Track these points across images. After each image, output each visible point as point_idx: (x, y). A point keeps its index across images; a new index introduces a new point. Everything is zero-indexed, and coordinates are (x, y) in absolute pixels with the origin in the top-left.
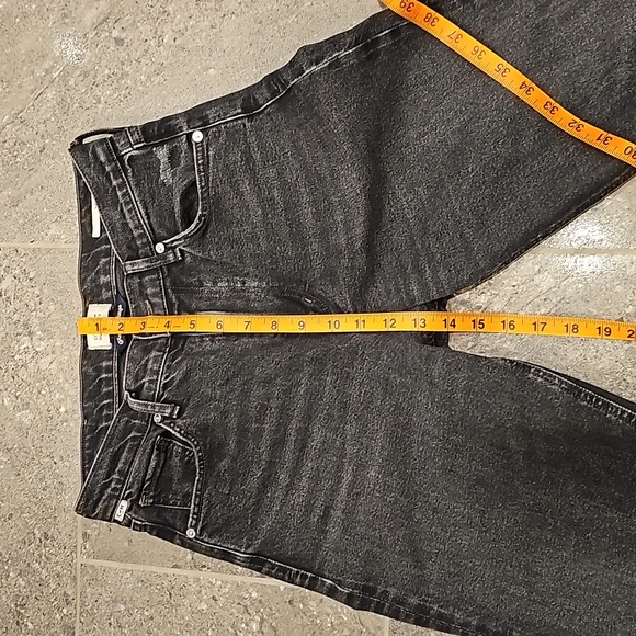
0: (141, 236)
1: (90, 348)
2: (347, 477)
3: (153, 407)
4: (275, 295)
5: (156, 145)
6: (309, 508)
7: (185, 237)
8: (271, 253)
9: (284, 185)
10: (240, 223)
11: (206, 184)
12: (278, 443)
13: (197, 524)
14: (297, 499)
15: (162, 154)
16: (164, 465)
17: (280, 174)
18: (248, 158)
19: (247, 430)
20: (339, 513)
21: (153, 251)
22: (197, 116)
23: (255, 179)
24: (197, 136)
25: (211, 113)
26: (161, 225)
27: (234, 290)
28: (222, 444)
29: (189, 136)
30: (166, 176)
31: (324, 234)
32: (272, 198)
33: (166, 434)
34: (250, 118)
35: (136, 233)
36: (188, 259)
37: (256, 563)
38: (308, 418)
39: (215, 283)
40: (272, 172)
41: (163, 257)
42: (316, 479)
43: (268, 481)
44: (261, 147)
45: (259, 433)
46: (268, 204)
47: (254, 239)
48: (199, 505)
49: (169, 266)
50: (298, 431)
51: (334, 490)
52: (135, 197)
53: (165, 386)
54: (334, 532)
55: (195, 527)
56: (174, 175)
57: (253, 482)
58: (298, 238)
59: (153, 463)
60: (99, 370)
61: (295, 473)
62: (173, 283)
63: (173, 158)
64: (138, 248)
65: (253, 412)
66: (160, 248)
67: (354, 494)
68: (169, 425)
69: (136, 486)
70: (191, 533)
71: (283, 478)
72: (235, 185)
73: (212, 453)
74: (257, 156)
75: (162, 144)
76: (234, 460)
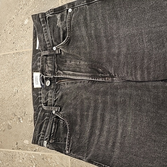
0: (49, 44)
1: (34, 87)
2: (120, 131)
3: (52, 108)
4: (89, 67)
5: (57, 13)
6: (107, 143)
7: (62, 45)
8: (90, 53)
10: (81, 41)
11: (70, 27)
12: (94, 120)
13: (68, 149)
14: (103, 139)
15: (59, 16)
16: (57, 128)
18: (85, 19)
19: (83, 115)
20: (118, 144)
21: (52, 49)
22: (71, 5)
23: (86, 26)
24: (70, 10)
26: (55, 41)
27: (77, 65)
28: (76, 120)
29: (68, 10)
30: (59, 24)
31: (109, 48)
32: (91, 34)
33: (57, 117)
34: (88, 5)
35: (47, 43)
36: (62, 53)
37: (90, 161)
38: (104, 110)
39: (71, 62)
40: (93, 25)
41: (55, 51)
42: (109, 132)
43: (92, 133)
44: (91, 15)
45: (87, 116)
47: (85, 47)
48: (69, 142)
49: (56, 55)
50: (101, 115)
51: (116, 136)
52: (48, 31)
53: (55, 102)
54: (117, 151)
55: (68, 150)
56: (61, 24)
57: (87, 134)
58: (100, 48)
59: (53, 127)
60: (38, 95)
61: (101, 130)
62: (57, 61)
63: (62, 18)
64: (47, 48)
65: (85, 108)
66: (54, 48)
67: (123, 137)
68: (58, 114)
69: (48, 136)
70: (67, 152)
71: (97, 132)
72: (80, 28)
73: (73, 124)
74: (88, 18)
75: (59, 13)
76: (80, 126)
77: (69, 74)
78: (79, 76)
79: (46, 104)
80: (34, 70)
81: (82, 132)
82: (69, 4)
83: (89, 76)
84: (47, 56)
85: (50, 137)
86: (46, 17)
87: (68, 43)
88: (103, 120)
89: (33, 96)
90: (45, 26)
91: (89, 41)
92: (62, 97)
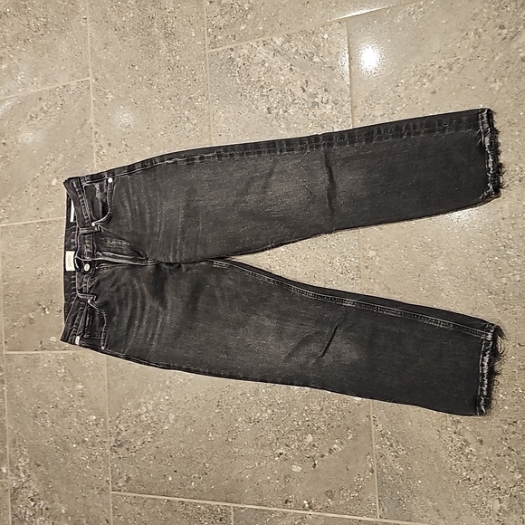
0: (87, 219)
1: (67, 270)
2: (160, 320)
3: (87, 296)
5: (95, 182)
6: (147, 334)
7: (101, 222)
9: (140, 204)
10: (123, 218)
12: (134, 309)
13: (104, 344)
14: (142, 331)
15: (97, 186)
17: (139, 199)
18: (128, 192)
21: (91, 225)
22: (111, 173)
24: (110, 180)
25: (116, 171)
26: (94, 215)
27: (118, 245)
28: (114, 310)
29: (107, 180)
30: (98, 195)
31: (152, 227)
34: (129, 174)
35: (85, 217)
36: (102, 231)
37: (127, 358)
39: (111, 241)
40: (135, 198)
41: (94, 228)
42: (148, 322)
43: (130, 324)
44: (133, 188)
45: (127, 304)
46: (133, 211)
47: (127, 225)
48: (105, 336)
49: (95, 233)
50: (141, 302)
51: (155, 327)
52: (86, 202)
53: (90, 289)
56: (101, 195)
57: (125, 326)
58: (143, 227)
60: (70, 279)
61: (141, 321)
62: (96, 240)
63: (101, 187)
64: (85, 223)
65: (123, 296)
66: (93, 224)
70: (103, 348)
71: (137, 323)
72: (122, 203)
73: (111, 314)
74: (131, 191)
75: (97, 182)
76: (118, 316)
77: (109, 256)
78: (120, 258)
79: (81, 291)
80: (67, 248)
81: (120, 323)
82: (108, 172)
83: (130, 260)
84: (85, 234)
85: (84, 331)
86: (82, 186)
87: (109, 220)
88: (143, 309)
89: (65, 281)
90: (82, 198)
91: (132, 219)
92: (98, 283)
